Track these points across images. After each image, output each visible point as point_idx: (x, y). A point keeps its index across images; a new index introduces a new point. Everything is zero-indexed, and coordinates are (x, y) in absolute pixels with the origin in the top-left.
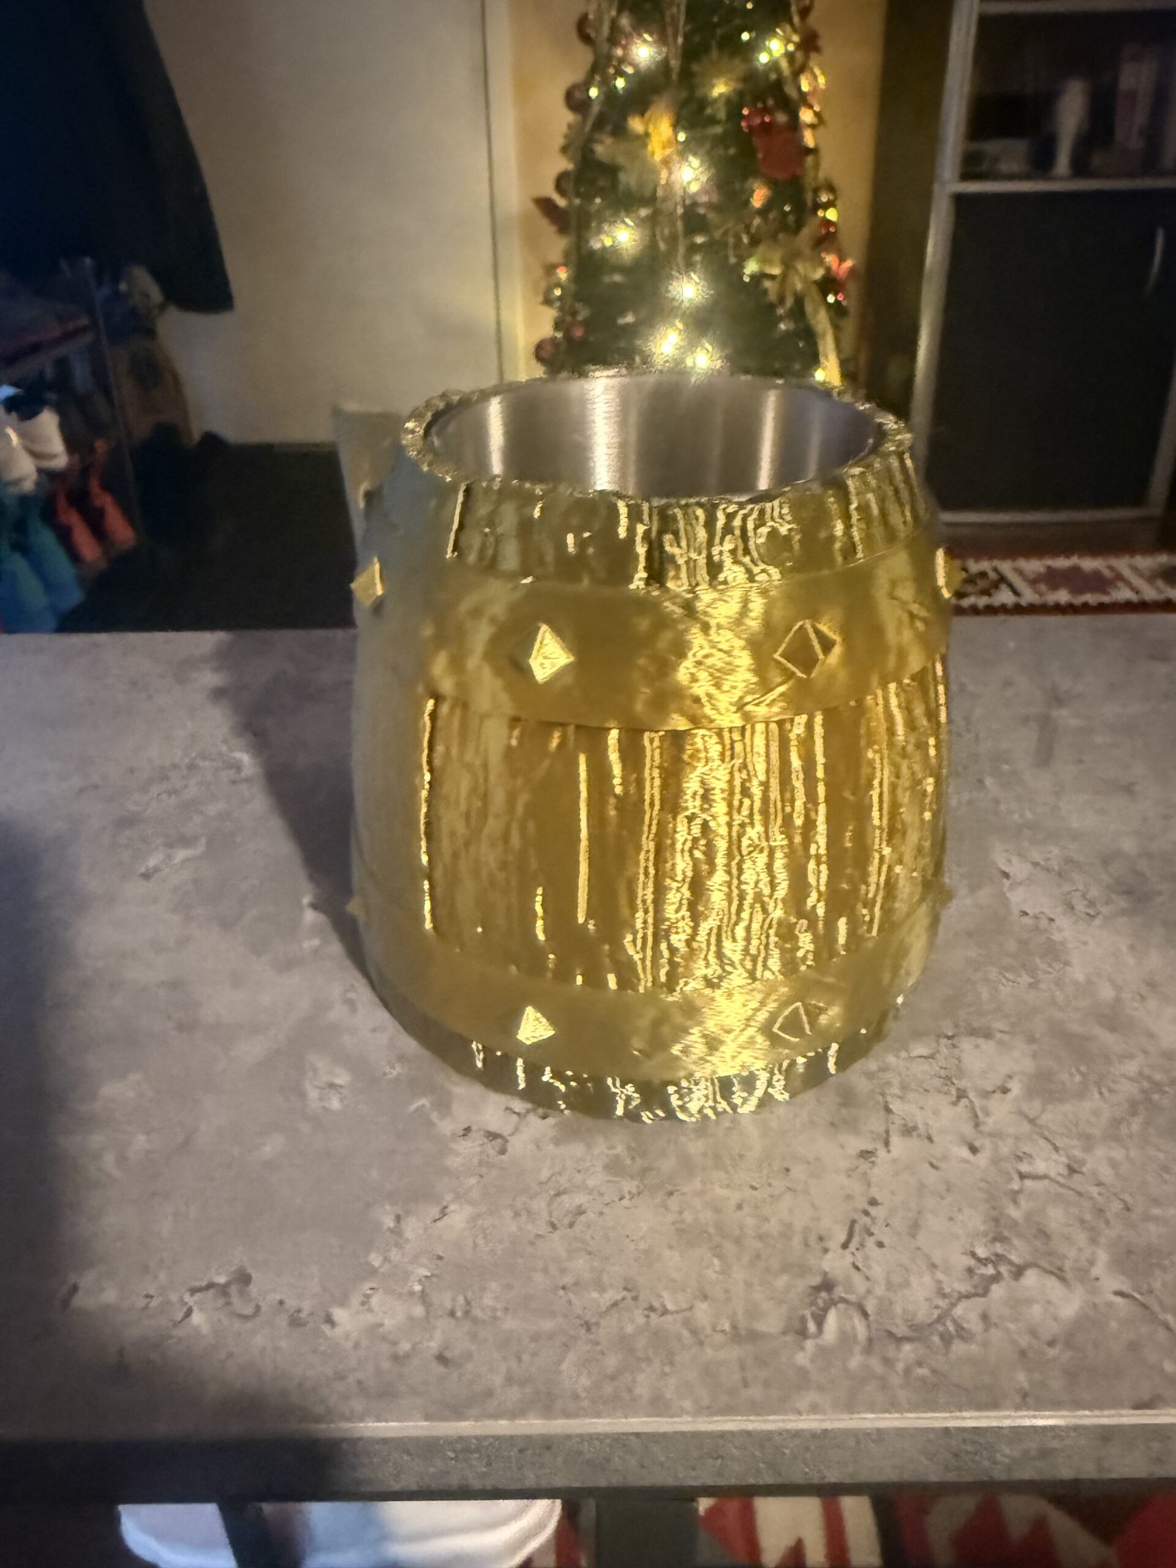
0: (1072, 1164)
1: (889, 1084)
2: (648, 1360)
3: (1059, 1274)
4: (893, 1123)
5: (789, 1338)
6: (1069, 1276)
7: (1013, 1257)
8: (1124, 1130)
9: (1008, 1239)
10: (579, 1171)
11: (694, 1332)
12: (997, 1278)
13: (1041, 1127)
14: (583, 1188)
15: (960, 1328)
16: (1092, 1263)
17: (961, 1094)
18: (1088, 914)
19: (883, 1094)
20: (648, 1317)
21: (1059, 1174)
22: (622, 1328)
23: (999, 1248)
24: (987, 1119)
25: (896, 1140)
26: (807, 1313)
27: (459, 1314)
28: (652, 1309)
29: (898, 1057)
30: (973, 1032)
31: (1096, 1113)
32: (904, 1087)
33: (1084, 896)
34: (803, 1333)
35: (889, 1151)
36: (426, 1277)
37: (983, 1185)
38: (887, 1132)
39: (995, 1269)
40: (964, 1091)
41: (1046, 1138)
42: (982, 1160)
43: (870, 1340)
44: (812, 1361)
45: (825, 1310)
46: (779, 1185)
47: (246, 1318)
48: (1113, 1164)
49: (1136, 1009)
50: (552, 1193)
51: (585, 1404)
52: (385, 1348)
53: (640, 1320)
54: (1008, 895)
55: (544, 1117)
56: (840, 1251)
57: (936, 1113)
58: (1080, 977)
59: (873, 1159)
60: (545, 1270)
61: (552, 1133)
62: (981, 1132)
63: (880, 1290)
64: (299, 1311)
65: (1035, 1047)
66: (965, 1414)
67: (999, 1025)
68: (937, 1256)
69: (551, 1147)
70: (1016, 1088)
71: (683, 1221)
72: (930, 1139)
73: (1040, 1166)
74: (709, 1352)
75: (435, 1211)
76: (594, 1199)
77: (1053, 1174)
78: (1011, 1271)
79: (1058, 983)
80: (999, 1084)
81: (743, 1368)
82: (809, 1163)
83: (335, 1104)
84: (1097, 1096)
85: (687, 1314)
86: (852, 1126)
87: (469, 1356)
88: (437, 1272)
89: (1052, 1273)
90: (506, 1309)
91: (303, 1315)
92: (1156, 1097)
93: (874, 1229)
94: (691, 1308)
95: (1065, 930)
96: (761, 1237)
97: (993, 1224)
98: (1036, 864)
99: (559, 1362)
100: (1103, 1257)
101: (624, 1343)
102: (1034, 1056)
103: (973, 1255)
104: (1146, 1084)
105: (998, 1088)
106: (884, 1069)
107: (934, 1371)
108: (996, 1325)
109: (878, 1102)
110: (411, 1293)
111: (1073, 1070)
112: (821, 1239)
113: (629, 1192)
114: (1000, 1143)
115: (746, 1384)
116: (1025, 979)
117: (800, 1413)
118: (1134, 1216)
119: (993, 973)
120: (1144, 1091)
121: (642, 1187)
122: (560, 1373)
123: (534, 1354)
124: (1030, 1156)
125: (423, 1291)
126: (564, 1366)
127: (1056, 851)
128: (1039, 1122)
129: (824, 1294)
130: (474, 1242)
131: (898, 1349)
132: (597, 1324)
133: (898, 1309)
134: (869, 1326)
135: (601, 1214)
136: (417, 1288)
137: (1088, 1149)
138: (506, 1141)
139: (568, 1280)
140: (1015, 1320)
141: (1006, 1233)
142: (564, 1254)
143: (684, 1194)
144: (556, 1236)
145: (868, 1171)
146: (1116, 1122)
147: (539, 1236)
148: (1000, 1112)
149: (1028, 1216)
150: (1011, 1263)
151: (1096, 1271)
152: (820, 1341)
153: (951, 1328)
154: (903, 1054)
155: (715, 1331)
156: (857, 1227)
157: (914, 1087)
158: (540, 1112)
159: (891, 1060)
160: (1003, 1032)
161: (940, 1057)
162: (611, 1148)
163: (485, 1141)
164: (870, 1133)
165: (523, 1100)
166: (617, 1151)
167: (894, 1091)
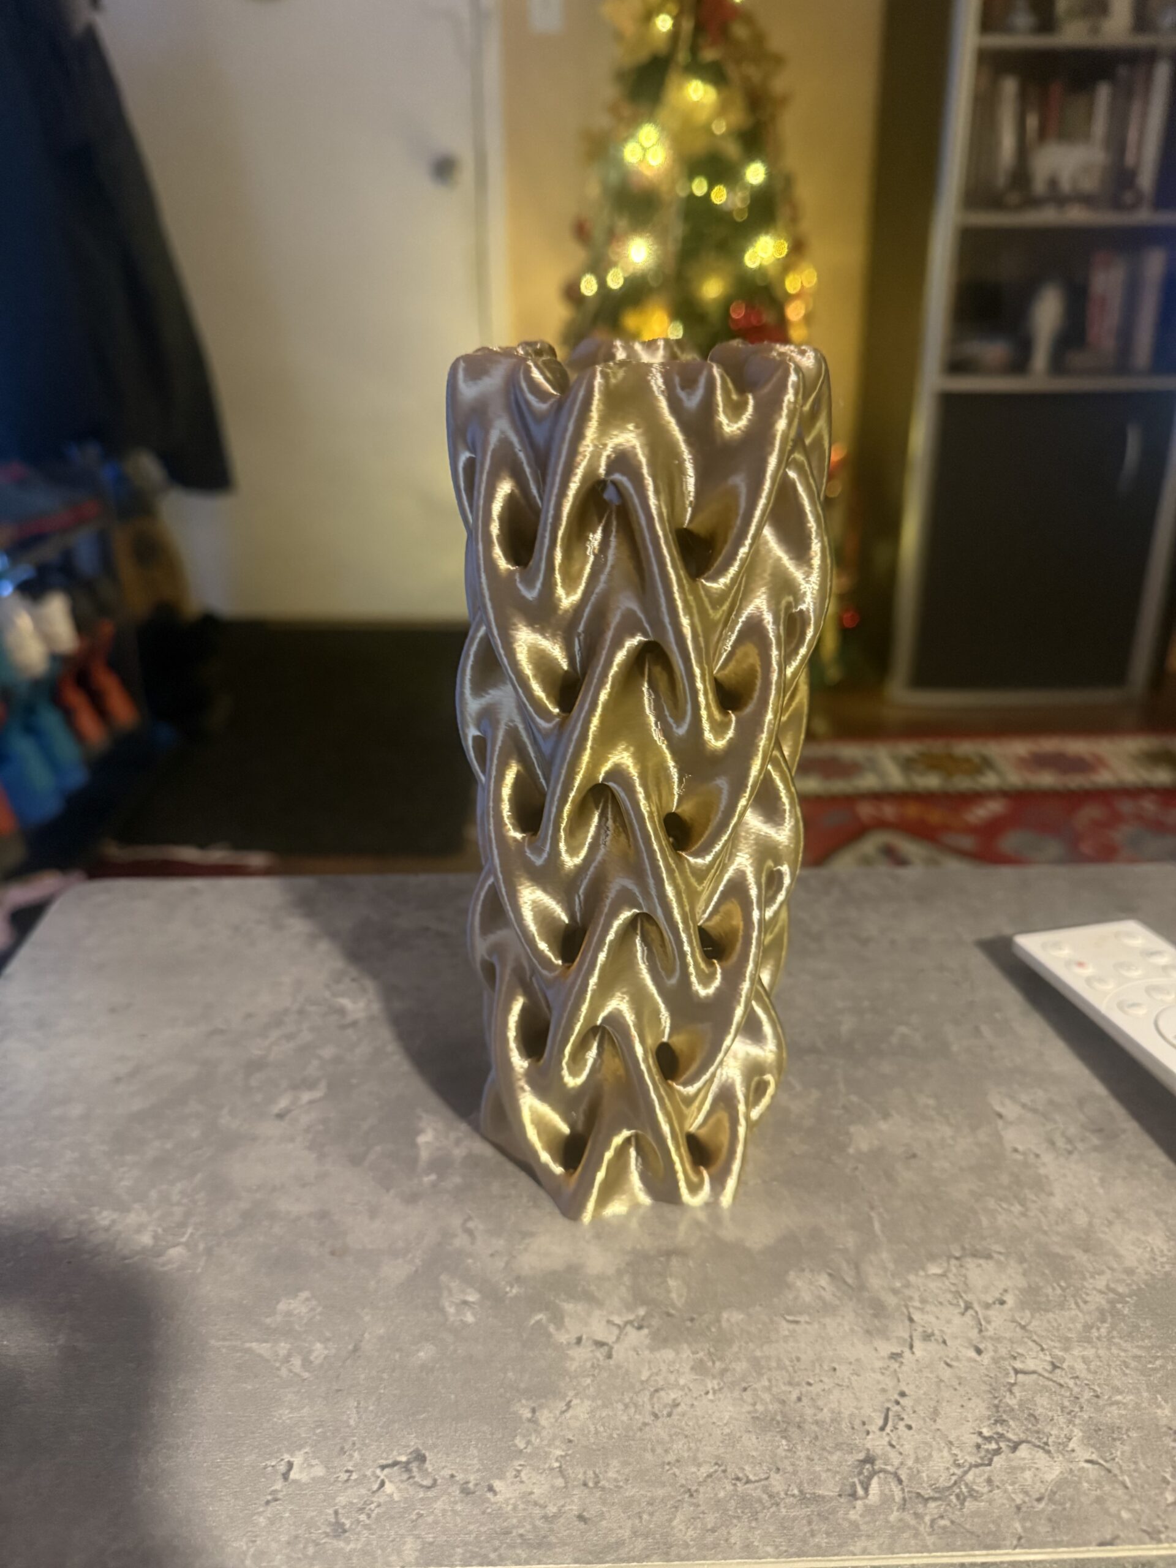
0: (1054, 1360)
1: (911, 1298)
2: (738, 1518)
3: (1044, 1448)
4: (916, 1330)
5: (842, 1500)
6: (1051, 1448)
7: (1010, 1436)
8: (1095, 1333)
9: (1004, 1421)
10: (672, 1372)
11: (771, 1496)
12: (998, 1452)
13: (1031, 1332)
14: (676, 1385)
15: (971, 1490)
16: (1070, 1440)
17: (968, 1306)
18: (1066, 1150)
19: (907, 1307)
20: (735, 1485)
21: (1044, 1368)
22: (716, 1494)
23: (999, 1429)
24: (989, 1327)
25: (918, 1344)
26: (856, 1480)
27: (591, 1484)
28: (738, 1479)
29: (917, 1275)
30: (975, 1255)
31: (1073, 1320)
32: (923, 1301)
33: (1063, 1134)
34: (854, 1495)
35: (913, 1353)
36: (561, 1456)
37: (986, 1379)
38: (911, 1337)
39: (997, 1443)
40: (971, 1303)
41: (1034, 1341)
42: (986, 1359)
43: (904, 1499)
44: (861, 1516)
45: (870, 1478)
46: (828, 1382)
47: (429, 1488)
48: (1085, 1360)
49: (1104, 1233)
50: (652, 1389)
51: (693, 1550)
52: (537, 1511)
53: (730, 1487)
54: (1003, 1133)
55: (640, 1328)
56: (878, 1433)
57: (949, 1322)
58: (1061, 1206)
59: (901, 1359)
60: (653, 1450)
61: (647, 1341)
62: (984, 1337)
63: (910, 1463)
64: (467, 1483)
65: (1025, 1265)
66: (977, 1553)
67: (996, 1248)
68: (952, 1437)
69: (647, 1352)
70: (1010, 1299)
71: (756, 1411)
72: (944, 1342)
73: (1031, 1365)
74: (784, 1510)
75: (562, 1405)
76: (686, 1394)
77: (1040, 1370)
78: (1008, 1446)
79: (1044, 1211)
80: (997, 1295)
81: (810, 1523)
82: (850, 1363)
83: (470, 1318)
84: (1073, 1306)
85: (763, 1483)
86: (883, 1333)
87: (602, 1515)
88: (570, 1452)
89: (1039, 1447)
90: (627, 1480)
91: (471, 1486)
92: (1119, 1306)
93: (905, 1417)
94: (768, 1478)
95: (1049, 1164)
96: (817, 1423)
97: (994, 1410)
98: (1024, 1106)
99: (670, 1521)
100: (1078, 1433)
101: (718, 1504)
102: (1024, 1274)
103: (980, 1434)
104: (1111, 1295)
105: (997, 1300)
106: (908, 1285)
107: (952, 1522)
108: (998, 1487)
109: (902, 1314)
110: (552, 1469)
111: (1055, 1285)
112: (864, 1423)
113: (713, 1389)
114: (999, 1346)
115: (813, 1534)
116: (1017, 1208)
117: (854, 1554)
118: (1101, 1402)
119: (991, 1203)
120: (1112, 1302)
121: (722, 1384)
122: (673, 1528)
123: (651, 1514)
124: (1022, 1355)
125: (560, 1467)
126: (675, 1523)
127: (1040, 1093)
128: (1029, 1328)
129: (868, 1466)
130: (596, 1429)
131: (925, 1506)
132: (697, 1491)
133: (924, 1475)
134: (903, 1490)
135: (692, 1405)
136: (557, 1465)
137: (1066, 1349)
138: (611, 1348)
139: (671, 1458)
140: (1013, 1484)
141: (1005, 1417)
142: (667, 1438)
143: (755, 1390)
144: (659, 1423)
145: (898, 1370)
146: (1088, 1327)
147: (645, 1424)
148: (998, 1320)
149: (1021, 1404)
150: (1009, 1440)
151: (1071, 1445)
152: (867, 1501)
153: (964, 1490)
154: (922, 1273)
155: (786, 1494)
156: (891, 1414)
157: (931, 1300)
158: (636, 1324)
159: (912, 1278)
160: (1000, 1253)
161: (950, 1275)
162: (694, 1353)
163: (594, 1348)
164: (898, 1338)
165: (620, 1314)
166: (701, 1354)
167: (915, 1304)
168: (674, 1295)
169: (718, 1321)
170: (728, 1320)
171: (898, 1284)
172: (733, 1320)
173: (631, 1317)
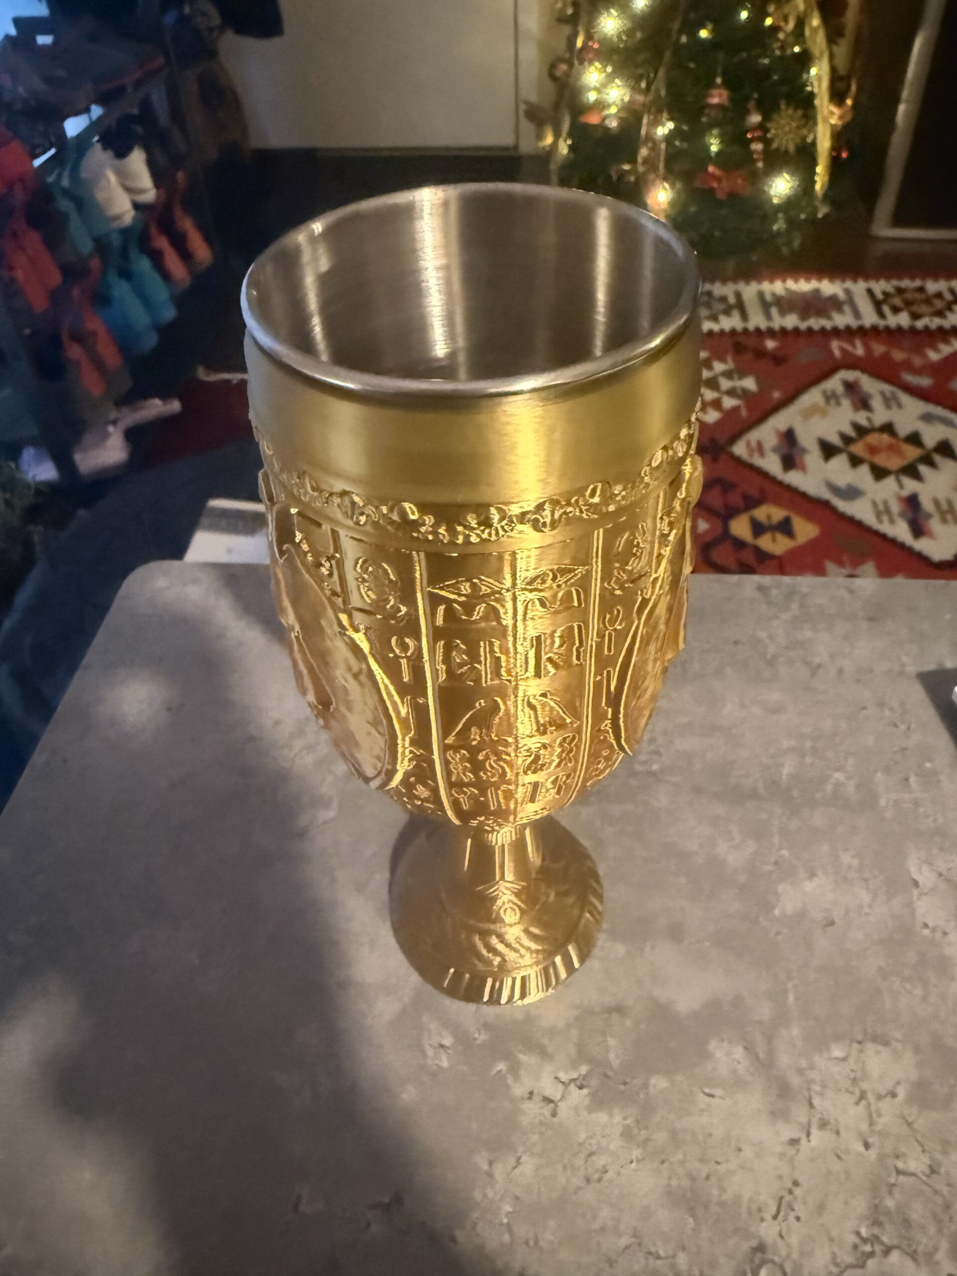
0: (933, 1165)
1: (813, 1081)
4: (814, 1116)
7: (885, 1239)
9: (883, 1224)
10: (604, 1136)
11: (676, 1274)
12: (872, 1254)
13: (915, 1130)
14: (606, 1150)
17: (863, 1095)
19: (809, 1091)
20: (647, 1259)
21: (923, 1173)
22: (631, 1267)
23: (876, 1230)
24: (878, 1120)
25: (814, 1131)
26: (747, 1268)
27: (532, 1243)
28: (650, 1253)
29: (821, 1056)
30: (876, 1039)
31: (955, 1122)
32: (824, 1086)
35: (809, 1141)
36: (510, 1213)
37: (870, 1175)
38: (809, 1124)
39: (872, 1246)
40: (866, 1093)
41: (917, 1141)
42: (873, 1154)
45: (760, 1267)
46: (733, 1163)
50: (587, 1153)
53: (643, 1261)
54: (916, 904)
55: (581, 1087)
56: (771, 1221)
57: (844, 1110)
59: (798, 1147)
60: (584, 1216)
61: (587, 1101)
62: (873, 1132)
63: (795, 1256)
65: (919, 1057)
67: (897, 1035)
68: (835, 1233)
69: (585, 1113)
70: (901, 1092)
71: (671, 1186)
72: (838, 1133)
73: (911, 1165)
75: (512, 1161)
76: (613, 1161)
77: (918, 1172)
78: (882, 1250)
79: (943, 997)
80: (890, 1088)
82: (755, 1145)
83: (445, 1063)
85: (672, 1260)
86: (786, 1116)
88: (516, 1210)
89: (908, 1254)
90: (560, 1244)
93: (796, 1207)
94: (674, 1257)
95: (954, 945)
96: (721, 1205)
97: (874, 1210)
98: (940, 875)
102: (917, 1066)
103: (859, 1234)
105: (890, 1092)
106: (812, 1067)
109: (804, 1097)
110: (501, 1225)
111: (944, 1082)
112: (760, 1210)
113: (637, 1158)
114: (886, 1142)
116: (919, 991)
119: (897, 984)
121: (644, 1154)
124: (904, 1155)
125: (508, 1224)
128: (914, 1126)
129: (759, 1255)
130: (539, 1188)
132: (616, 1261)
133: (806, 1271)
135: (619, 1174)
136: (505, 1221)
137: (946, 1153)
138: (556, 1106)
139: (596, 1226)
141: (882, 1219)
142: (595, 1204)
143: (671, 1163)
144: (590, 1189)
145: (794, 1157)
147: (579, 1187)
148: (887, 1114)
149: (898, 1207)
150: (883, 1244)
154: (826, 1054)
156: (784, 1204)
157: (831, 1085)
158: (578, 1083)
159: (817, 1058)
160: (897, 1040)
161: (851, 1060)
162: (625, 1119)
163: (542, 1104)
164: (798, 1123)
165: (566, 1072)
166: (629, 1121)
167: (817, 1088)
168: (612, 1056)
169: (647, 1088)
170: (655, 1086)
171: (804, 1065)
172: (659, 1088)
173: (575, 1076)
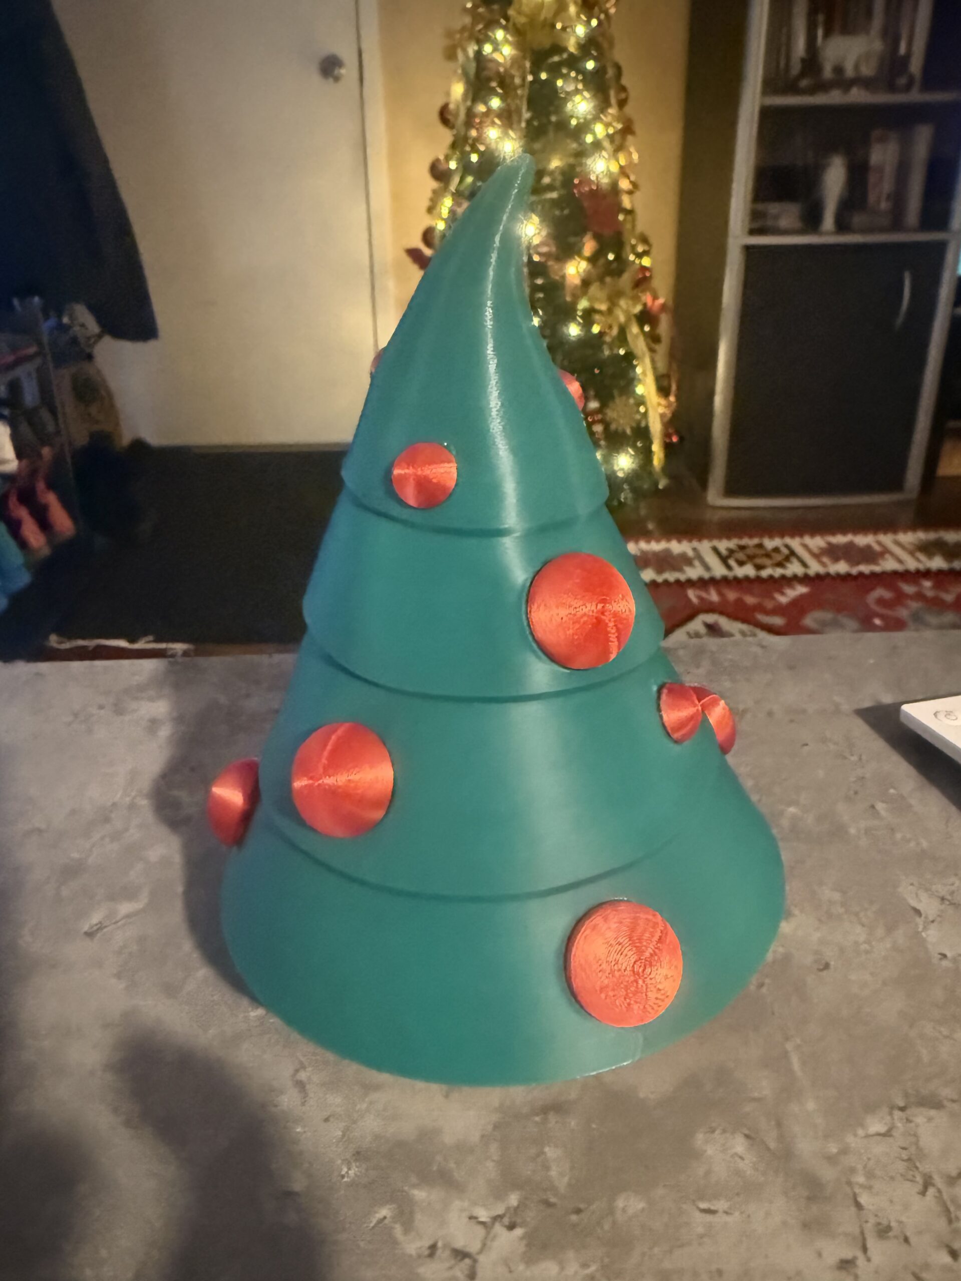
1: (853, 1170)
4: (867, 1222)
17: (927, 1182)
19: (849, 1185)
25: (870, 1244)
29: (855, 1135)
30: (922, 1103)
32: (870, 1175)
35: (869, 1260)
38: (862, 1233)
40: (929, 1176)
54: (924, 934)
55: (511, 1227)
57: (906, 1207)
59: (855, 1270)
61: (522, 1248)
62: (956, 1231)
67: (946, 1092)
69: (521, 1267)
72: (906, 1240)
86: (826, 1227)
106: (846, 1150)
109: (846, 1196)
119: (928, 1028)
138: (475, 1261)
154: (861, 1132)
157: (878, 1173)
158: (506, 1221)
159: (850, 1139)
161: (897, 1135)
162: (584, 1266)
163: (453, 1262)
164: (846, 1235)
165: (484, 1206)
166: (593, 1268)
167: (860, 1179)
168: (553, 1173)
169: (613, 1214)
170: (624, 1210)
171: (834, 1150)
172: (630, 1211)
173: (500, 1210)
